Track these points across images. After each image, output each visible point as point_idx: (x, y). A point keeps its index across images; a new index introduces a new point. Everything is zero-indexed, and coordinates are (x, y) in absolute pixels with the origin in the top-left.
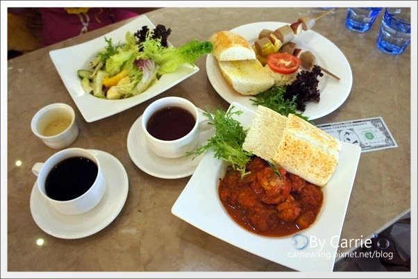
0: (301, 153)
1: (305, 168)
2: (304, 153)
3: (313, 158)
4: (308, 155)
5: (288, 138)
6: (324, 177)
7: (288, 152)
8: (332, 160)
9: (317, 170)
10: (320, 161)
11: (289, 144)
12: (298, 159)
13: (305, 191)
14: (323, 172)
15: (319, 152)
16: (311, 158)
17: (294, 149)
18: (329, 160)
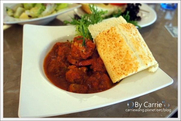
0: (114, 43)
1: (109, 56)
2: (116, 44)
3: (120, 52)
4: (118, 48)
5: (113, 29)
6: (118, 73)
7: (106, 37)
8: (134, 66)
9: (116, 63)
10: (123, 59)
11: (110, 33)
12: (108, 45)
13: (98, 74)
14: (120, 69)
15: (127, 51)
16: (118, 51)
17: (111, 37)
18: (131, 63)
